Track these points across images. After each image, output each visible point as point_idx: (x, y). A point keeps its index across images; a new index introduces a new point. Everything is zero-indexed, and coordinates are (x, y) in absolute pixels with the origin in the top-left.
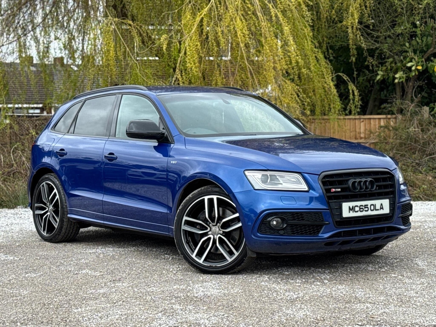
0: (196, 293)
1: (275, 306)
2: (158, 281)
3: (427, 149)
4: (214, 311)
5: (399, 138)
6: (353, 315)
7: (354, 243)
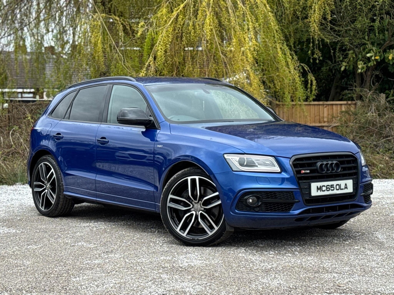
0: (181, 263)
1: (252, 276)
2: (147, 252)
3: (384, 132)
4: (197, 280)
5: (358, 122)
6: (322, 284)
7: (321, 219)
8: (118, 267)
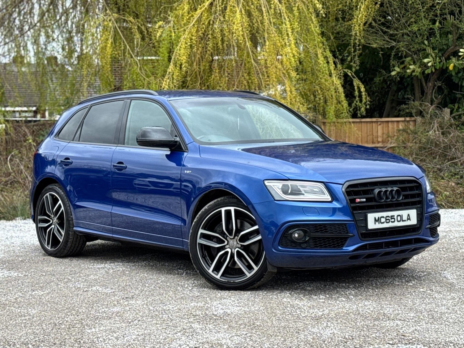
0: (215, 310)
1: (300, 324)
2: (174, 298)
3: (448, 154)
4: (235, 330)
5: (418, 141)
6: (383, 333)
7: (380, 256)
8: (141, 316)
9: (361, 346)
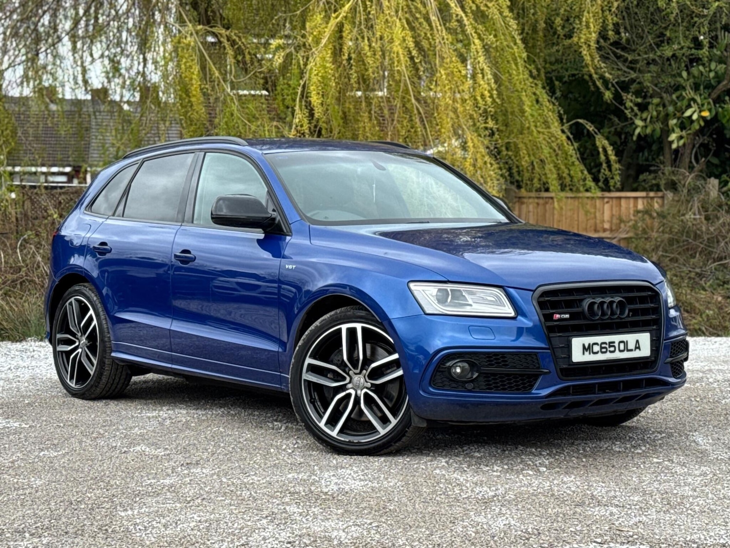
0: (326, 486)
1: (458, 510)
2: (262, 465)
3: (715, 250)
4: (354, 517)
5: (667, 230)
6: (588, 526)
7: (591, 406)
8: (207, 492)
9: (551, 545)
